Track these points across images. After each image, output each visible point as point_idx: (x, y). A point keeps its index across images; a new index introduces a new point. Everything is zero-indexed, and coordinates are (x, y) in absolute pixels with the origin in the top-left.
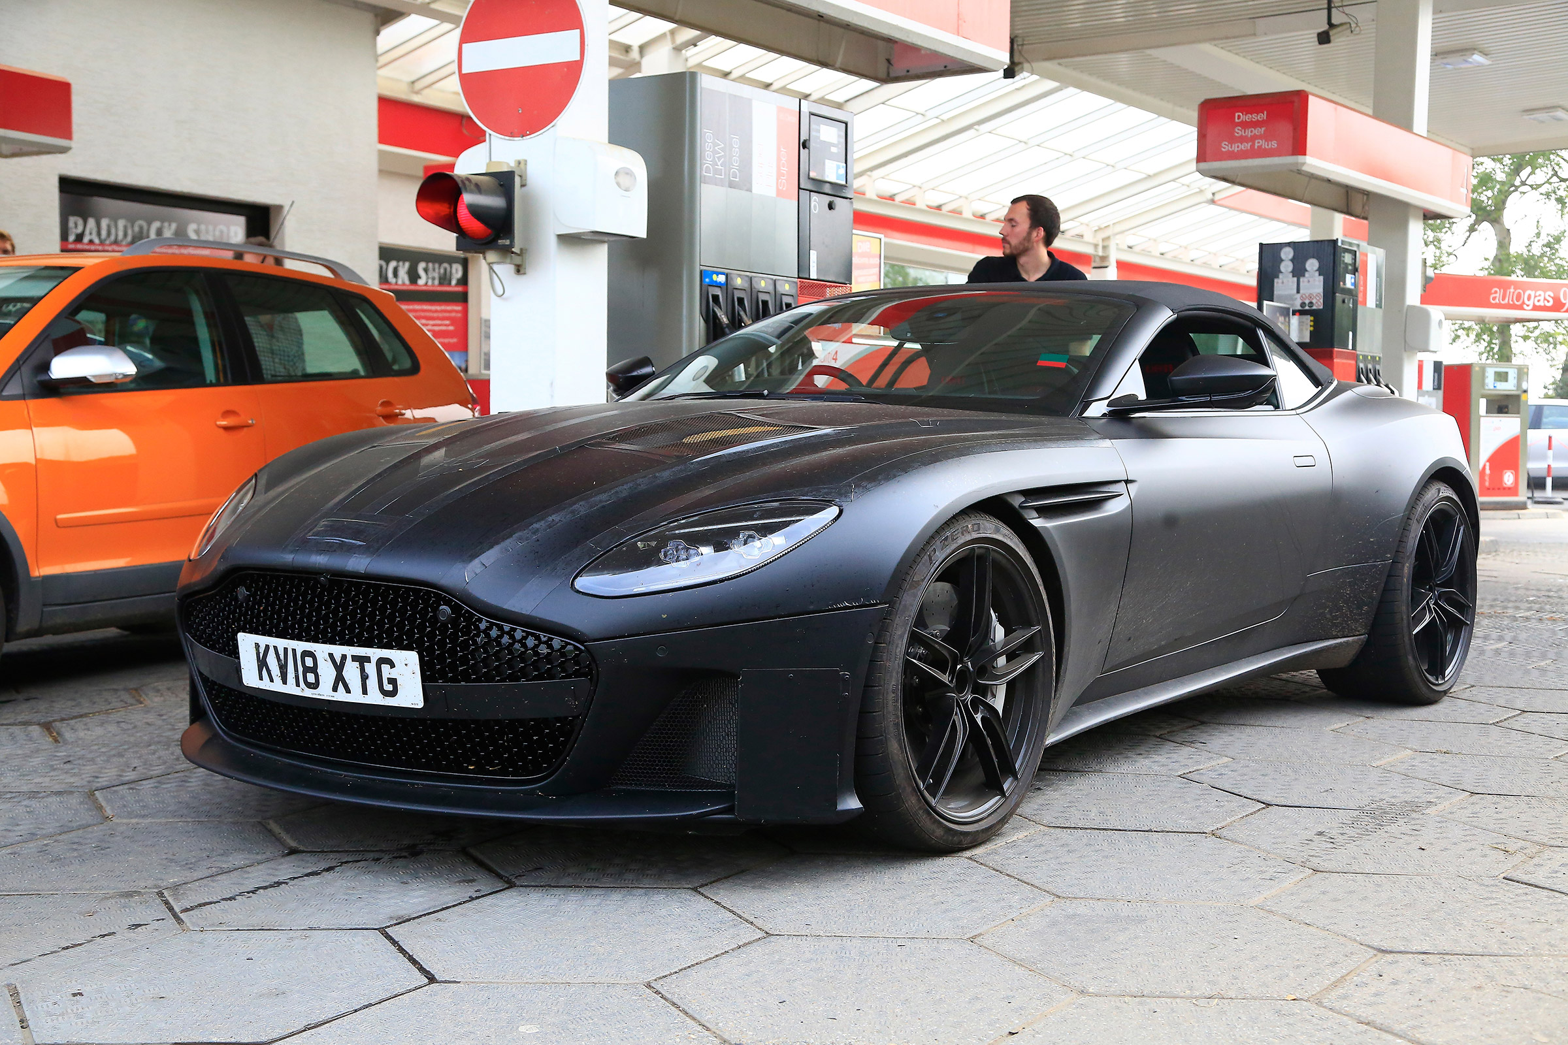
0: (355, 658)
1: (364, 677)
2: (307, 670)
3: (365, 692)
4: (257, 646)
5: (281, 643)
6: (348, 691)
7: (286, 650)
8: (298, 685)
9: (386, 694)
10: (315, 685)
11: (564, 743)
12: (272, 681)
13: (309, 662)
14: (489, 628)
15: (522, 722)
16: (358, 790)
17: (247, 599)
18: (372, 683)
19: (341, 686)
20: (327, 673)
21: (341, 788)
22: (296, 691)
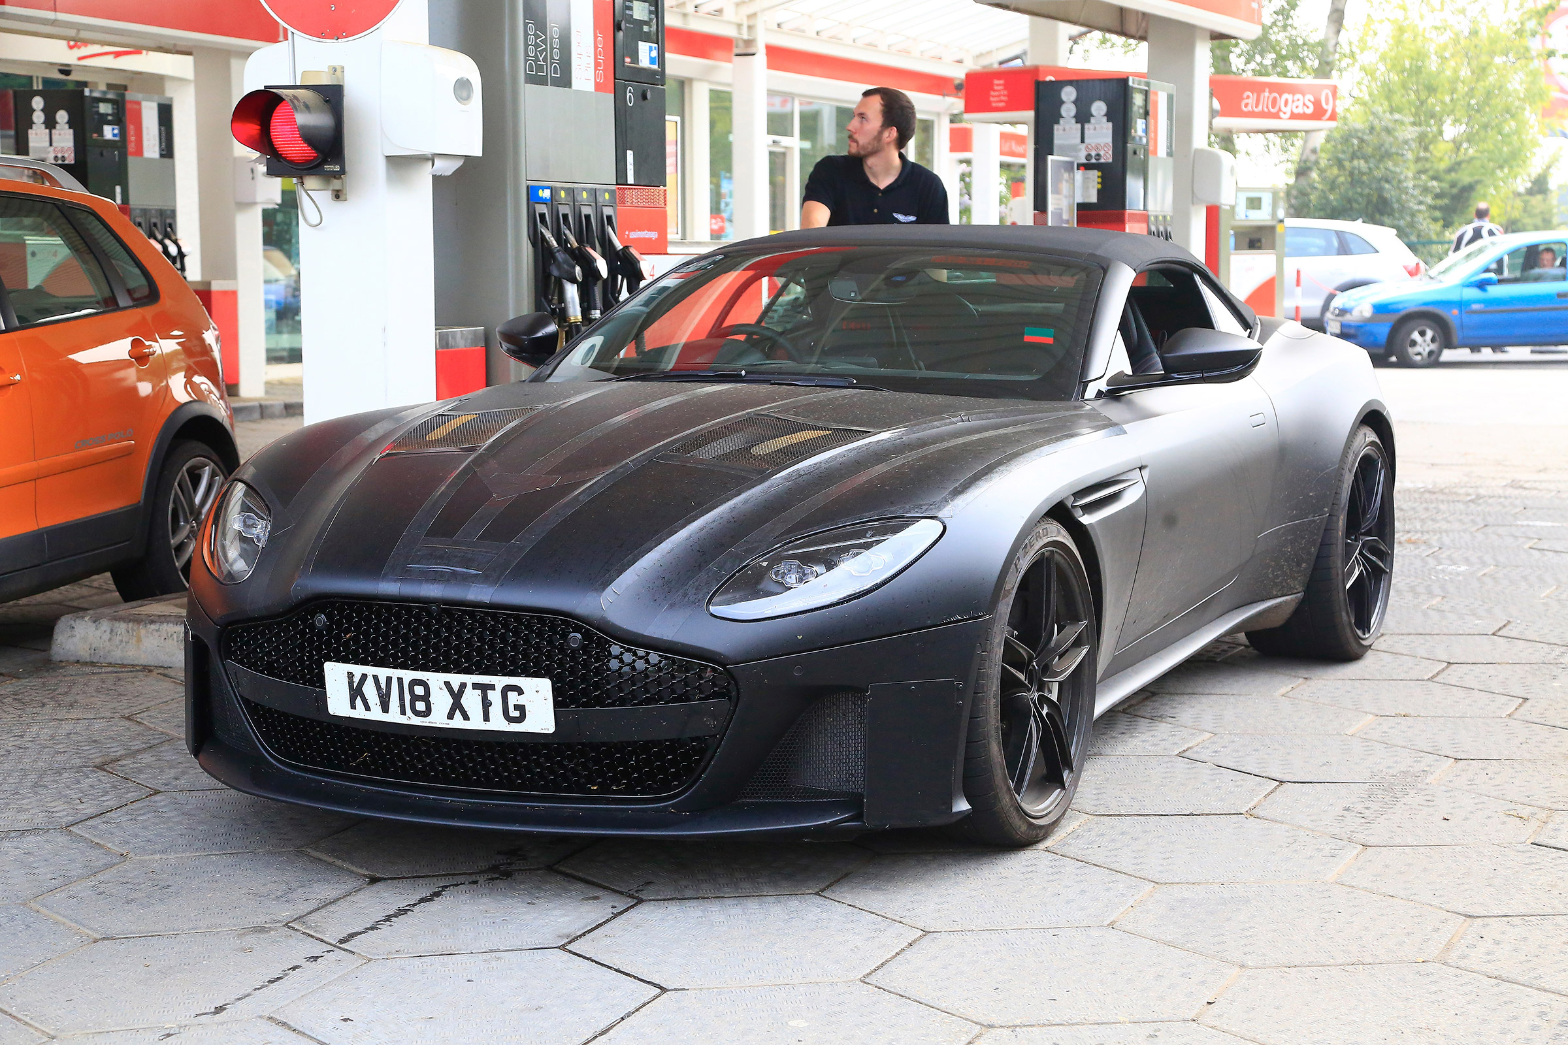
0: (475, 686)
1: (486, 704)
2: (415, 698)
3: (486, 718)
4: (350, 675)
5: (383, 673)
6: (466, 717)
7: (389, 679)
8: (403, 712)
9: (511, 720)
10: (427, 712)
11: (698, 762)
12: (368, 708)
13: (419, 690)
14: (623, 654)
15: (656, 743)
16: (469, 815)
17: (329, 629)
18: (496, 710)
19: (458, 714)
20: (441, 701)
21: (453, 813)
22: (403, 720)
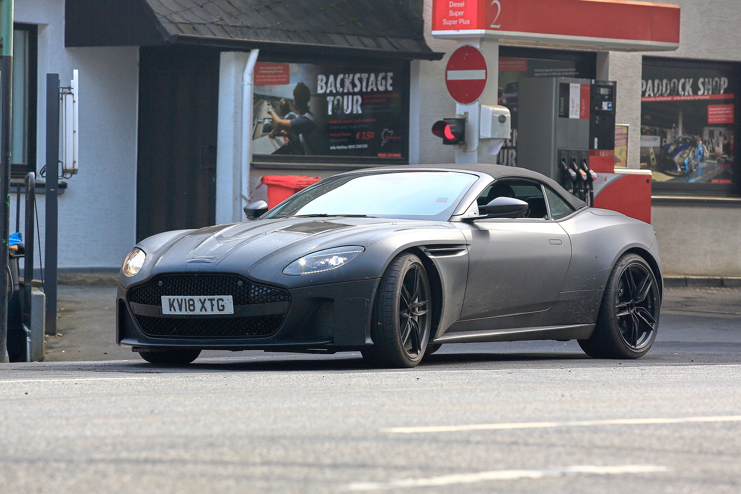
0: (209, 300)
1: (212, 305)
2: (190, 305)
3: (212, 310)
4: (170, 300)
5: (180, 297)
6: (206, 311)
7: (182, 299)
9: (220, 310)
10: (194, 310)
11: (279, 322)
12: (175, 311)
13: (191, 302)
14: (255, 287)
15: (266, 317)
17: (163, 286)
18: (215, 307)
19: (203, 309)
20: (198, 305)
22: (185, 313)
